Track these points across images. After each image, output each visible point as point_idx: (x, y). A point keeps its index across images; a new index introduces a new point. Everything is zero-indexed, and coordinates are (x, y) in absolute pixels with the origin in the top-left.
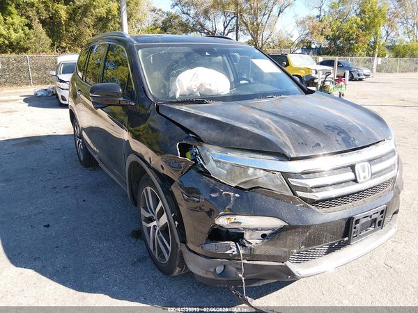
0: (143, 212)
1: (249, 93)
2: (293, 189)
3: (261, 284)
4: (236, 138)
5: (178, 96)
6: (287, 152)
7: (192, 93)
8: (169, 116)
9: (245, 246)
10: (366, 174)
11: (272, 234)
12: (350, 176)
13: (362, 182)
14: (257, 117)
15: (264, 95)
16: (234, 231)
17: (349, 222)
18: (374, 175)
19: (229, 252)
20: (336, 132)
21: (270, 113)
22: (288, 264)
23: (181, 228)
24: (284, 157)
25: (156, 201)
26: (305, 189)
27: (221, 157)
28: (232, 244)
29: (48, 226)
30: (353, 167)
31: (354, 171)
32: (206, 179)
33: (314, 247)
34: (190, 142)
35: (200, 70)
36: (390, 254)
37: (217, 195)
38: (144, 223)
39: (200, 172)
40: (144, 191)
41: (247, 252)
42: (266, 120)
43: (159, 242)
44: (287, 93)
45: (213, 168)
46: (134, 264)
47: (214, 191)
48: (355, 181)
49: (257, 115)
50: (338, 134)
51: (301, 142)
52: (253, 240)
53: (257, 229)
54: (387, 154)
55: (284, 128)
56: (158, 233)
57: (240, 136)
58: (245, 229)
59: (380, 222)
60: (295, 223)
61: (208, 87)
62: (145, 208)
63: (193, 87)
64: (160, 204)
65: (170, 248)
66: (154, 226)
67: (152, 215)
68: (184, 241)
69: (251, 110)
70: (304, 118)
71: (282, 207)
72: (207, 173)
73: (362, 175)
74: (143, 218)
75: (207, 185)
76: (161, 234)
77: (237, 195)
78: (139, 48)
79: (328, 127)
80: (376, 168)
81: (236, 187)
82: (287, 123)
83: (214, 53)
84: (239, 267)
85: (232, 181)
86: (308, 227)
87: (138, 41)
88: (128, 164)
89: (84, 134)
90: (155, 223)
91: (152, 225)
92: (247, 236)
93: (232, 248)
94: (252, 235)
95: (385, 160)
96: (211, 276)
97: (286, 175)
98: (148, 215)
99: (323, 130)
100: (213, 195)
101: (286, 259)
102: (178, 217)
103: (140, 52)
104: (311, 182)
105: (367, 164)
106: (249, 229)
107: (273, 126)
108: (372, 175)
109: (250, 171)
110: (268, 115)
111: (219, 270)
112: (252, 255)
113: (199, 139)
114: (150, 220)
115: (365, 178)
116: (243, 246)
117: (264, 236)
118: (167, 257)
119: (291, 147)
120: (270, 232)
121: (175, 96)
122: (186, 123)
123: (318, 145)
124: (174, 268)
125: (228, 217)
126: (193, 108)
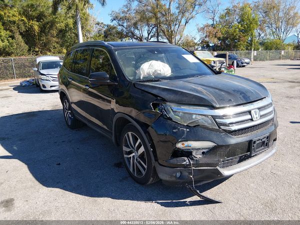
0: (125, 149)
1: (182, 75)
2: (219, 125)
3: (202, 184)
4: (185, 98)
5: (142, 78)
6: (214, 105)
7: (149, 74)
8: (143, 89)
9: (193, 159)
10: (257, 116)
11: (208, 152)
12: (249, 117)
13: (255, 121)
14: (194, 87)
15: (193, 76)
16: (187, 150)
17: (250, 143)
18: (262, 116)
19: (184, 163)
20: (239, 93)
21: (200, 84)
22: (218, 168)
23: (154, 152)
24: (213, 108)
25: (135, 140)
26: (225, 125)
27: (178, 109)
28: (186, 158)
29: (59, 164)
30: (250, 112)
31: (251, 114)
32: (169, 122)
33: (231, 158)
34: (159, 101)
35: (154, 62)
36: (274, 167)
37: (177, 130)
38: (125, 156)
39: (165, 118)
40: (126, 135)
41: (195, 162)
42: (199, 88)
43: (138, 165)
44: (205, 74)
45: (172, 116)
46: (120, 181)
47: (175, 128)
48: (252, 120)
49: (193, 86)
50: (240, 94)
51: (222, 100)
52: (198, 156)
53: (200, 149)
54: (268, 105)
55: (210, 92)
56: (137, 160)
57: (187, 97)
58: (193, 149)
59: (267, 143)
60: (220, 144)
61: (159, 72)
62: (127, 146)
63: (151, 72)
64: (139, 141)
65: (146, 167)
66: (133, 156)
67: (132, 149)
68: (156, 160)
69: (190, 84)
70: (220, 87)
71: (213, 136)
72: (170, 119)
73: (255, 116)
74: (124, 153)
75: (170, 125)
76: (139, 160)
77: (188, 130)
78: (116, 50)
79: (234, 91)
80: (262, 113)
81: (187, 125)
82: (211, 90)
83: (160, 52)
84: (190, 172)
85: (184, 122)
86: (228, 146)
87: (114, 46)
88: (114, 120)
90: (134, 154)
91: (131, 155)
92: (194, 154)
93: (186, 161)
94: (196, 152)
95: (267, 109)
96: (173, 179)
97: (214, 117)
98: (128, 150)
99: (232, 92)
100: (174, 131)
101: (217, 165)
102: (153, 146)
103: (116, 52)
104: (228, 121)
105: (257, 110)
106: (195, 149)
107: (204, 91)
108: (261, 116)
109: (194, 116)
110: (200, 86)
111: (178, 175)
112: (197, 164)
113: (164, 100)
114: (130, 153)
115: (257, 118)
116: (192, 159)
117: (203, 153)
118: (144, 173)
119: (216, 102)
120: (207, 150)
121: (140, 78)
122: (154, 92)
123: (230, 100)
124: (149, 178)
125: (184, 143)
126: (155, 84)
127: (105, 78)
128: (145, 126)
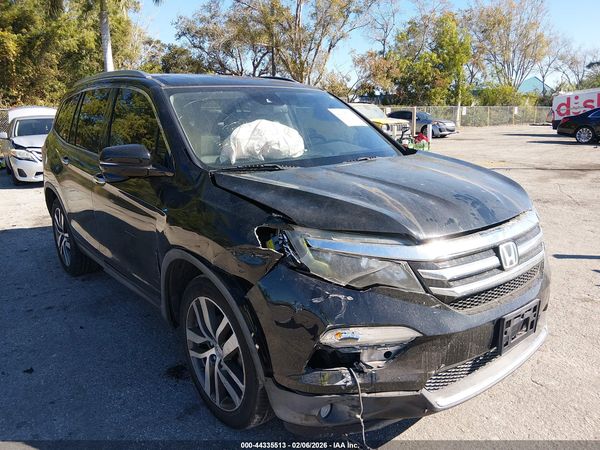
0: (191, 336)
1: (331, 155)
2: (425, 283)
3: (381, 426)
4: (341, 217)
5: (234, 161)
6: (415, 233)
7: (252, 153)
8: (235, 189)
9: (363, 372)
10: (513, 257)
11: (398, 352)
12: (493, 261)
13: (510, 269)
14: (360, 186)
15: (354, 157)
16: (346, 350)
17: (499, 325)
18: (521, 259)
19: (341, 383)
20: (470, 202)
21: (374, 180)
22: (424, 392)
23: (264, 352)
24: (408, 239)
25: (217, 318)
26: (441, 284)
27: (324, 244)
28: (344, 370)
29: (31, 371)
30: (496, 250)
31: (498, 255)
32: (303, 277)
33: (455, 365)
34: (275, 222)
35: (263, 125)
36: (537, 367)
37: (322, 299)
38: (193, 354)
39: (292, 268)
40: (194, 303)
41: (367, 380)
42: (374, 189)
43: (224, 380)
44: (382, 154)
45: (310, 260)
46: (180, 418)
47: (316, 294)
48: (501, 268)
49: (360, 184)
50: (473, 204)
51: (430, 221)
52: (374, 362)
53: (379, 346)
54: (532, 230)
55: (401, 199)
56: (220, 366)
57: (347, 212)
58: (362, 347)
59: (532, 322)
60: (431, 332)
61: (276, 147)
62: (197, 331)
63: (256, 148)
64: (225, 321)
65: (242, 387)
66: (212, 356)
67: (207, 339)
68: (269, 374)
69: (349, 177)
70: (422, 186)
71: (413, 312)
72: (303, 269)
73: (508, 259)
74: (190, 346)
75: (305, 286)
76: (225, 367)
77: (349, 298)
78: (171, 93)
79: (457, 196)
80: (523, 249)
81: (347, 286)
82: (403, 193)
84: (355, 404)
85: (340, 277)
86: (449, 336)
87: (166, 83)
88: (165, 265)
89: (75, 225)
90: (212, 351)
91: (207, 354)
92: (364, 358)
93: (345, 377)
94: (372, 354)
95: (530, 238)
96: (313, 422)
97: (415, 265)
98: (199, 340)
99: (453, 200)
100: (315, 301)
101: (422, 385)
102: (260, 338)
103: (172, 98)
104: (449, 273)
105: (511, 244)
106: (368, 347)
107: (387, 198)
108: (520, 258)
109: (364, 262)
110: (374, 184)
111: (325, 411)
112: (373, 385)
113: (288, 221)
114: (205, 347)
115: (511, 263)
116: (361, 372)
117: (387, 355)
118: (238, 402)
119: (416, 223)
120: (396, 348)
121: (229, 160)
122: (264, 198)
123: (451, 221)
124: (252, 416)
125: (339, 331)
126: (266, 177)
127: (142, 161)
128: (239, 286)
